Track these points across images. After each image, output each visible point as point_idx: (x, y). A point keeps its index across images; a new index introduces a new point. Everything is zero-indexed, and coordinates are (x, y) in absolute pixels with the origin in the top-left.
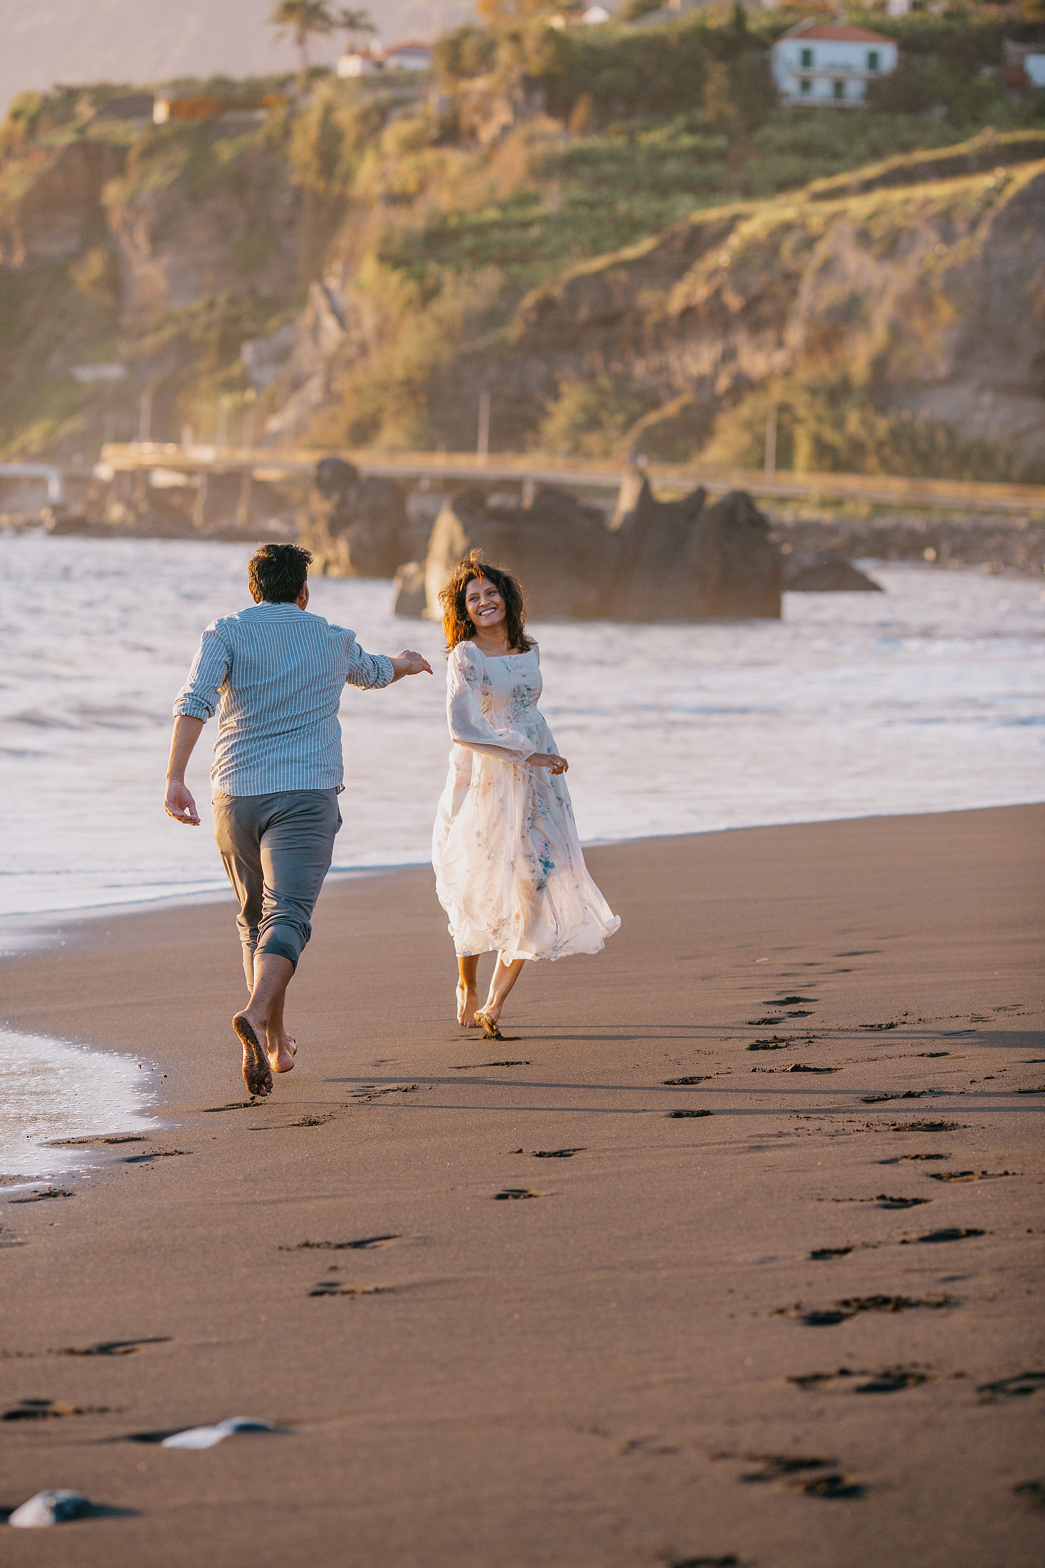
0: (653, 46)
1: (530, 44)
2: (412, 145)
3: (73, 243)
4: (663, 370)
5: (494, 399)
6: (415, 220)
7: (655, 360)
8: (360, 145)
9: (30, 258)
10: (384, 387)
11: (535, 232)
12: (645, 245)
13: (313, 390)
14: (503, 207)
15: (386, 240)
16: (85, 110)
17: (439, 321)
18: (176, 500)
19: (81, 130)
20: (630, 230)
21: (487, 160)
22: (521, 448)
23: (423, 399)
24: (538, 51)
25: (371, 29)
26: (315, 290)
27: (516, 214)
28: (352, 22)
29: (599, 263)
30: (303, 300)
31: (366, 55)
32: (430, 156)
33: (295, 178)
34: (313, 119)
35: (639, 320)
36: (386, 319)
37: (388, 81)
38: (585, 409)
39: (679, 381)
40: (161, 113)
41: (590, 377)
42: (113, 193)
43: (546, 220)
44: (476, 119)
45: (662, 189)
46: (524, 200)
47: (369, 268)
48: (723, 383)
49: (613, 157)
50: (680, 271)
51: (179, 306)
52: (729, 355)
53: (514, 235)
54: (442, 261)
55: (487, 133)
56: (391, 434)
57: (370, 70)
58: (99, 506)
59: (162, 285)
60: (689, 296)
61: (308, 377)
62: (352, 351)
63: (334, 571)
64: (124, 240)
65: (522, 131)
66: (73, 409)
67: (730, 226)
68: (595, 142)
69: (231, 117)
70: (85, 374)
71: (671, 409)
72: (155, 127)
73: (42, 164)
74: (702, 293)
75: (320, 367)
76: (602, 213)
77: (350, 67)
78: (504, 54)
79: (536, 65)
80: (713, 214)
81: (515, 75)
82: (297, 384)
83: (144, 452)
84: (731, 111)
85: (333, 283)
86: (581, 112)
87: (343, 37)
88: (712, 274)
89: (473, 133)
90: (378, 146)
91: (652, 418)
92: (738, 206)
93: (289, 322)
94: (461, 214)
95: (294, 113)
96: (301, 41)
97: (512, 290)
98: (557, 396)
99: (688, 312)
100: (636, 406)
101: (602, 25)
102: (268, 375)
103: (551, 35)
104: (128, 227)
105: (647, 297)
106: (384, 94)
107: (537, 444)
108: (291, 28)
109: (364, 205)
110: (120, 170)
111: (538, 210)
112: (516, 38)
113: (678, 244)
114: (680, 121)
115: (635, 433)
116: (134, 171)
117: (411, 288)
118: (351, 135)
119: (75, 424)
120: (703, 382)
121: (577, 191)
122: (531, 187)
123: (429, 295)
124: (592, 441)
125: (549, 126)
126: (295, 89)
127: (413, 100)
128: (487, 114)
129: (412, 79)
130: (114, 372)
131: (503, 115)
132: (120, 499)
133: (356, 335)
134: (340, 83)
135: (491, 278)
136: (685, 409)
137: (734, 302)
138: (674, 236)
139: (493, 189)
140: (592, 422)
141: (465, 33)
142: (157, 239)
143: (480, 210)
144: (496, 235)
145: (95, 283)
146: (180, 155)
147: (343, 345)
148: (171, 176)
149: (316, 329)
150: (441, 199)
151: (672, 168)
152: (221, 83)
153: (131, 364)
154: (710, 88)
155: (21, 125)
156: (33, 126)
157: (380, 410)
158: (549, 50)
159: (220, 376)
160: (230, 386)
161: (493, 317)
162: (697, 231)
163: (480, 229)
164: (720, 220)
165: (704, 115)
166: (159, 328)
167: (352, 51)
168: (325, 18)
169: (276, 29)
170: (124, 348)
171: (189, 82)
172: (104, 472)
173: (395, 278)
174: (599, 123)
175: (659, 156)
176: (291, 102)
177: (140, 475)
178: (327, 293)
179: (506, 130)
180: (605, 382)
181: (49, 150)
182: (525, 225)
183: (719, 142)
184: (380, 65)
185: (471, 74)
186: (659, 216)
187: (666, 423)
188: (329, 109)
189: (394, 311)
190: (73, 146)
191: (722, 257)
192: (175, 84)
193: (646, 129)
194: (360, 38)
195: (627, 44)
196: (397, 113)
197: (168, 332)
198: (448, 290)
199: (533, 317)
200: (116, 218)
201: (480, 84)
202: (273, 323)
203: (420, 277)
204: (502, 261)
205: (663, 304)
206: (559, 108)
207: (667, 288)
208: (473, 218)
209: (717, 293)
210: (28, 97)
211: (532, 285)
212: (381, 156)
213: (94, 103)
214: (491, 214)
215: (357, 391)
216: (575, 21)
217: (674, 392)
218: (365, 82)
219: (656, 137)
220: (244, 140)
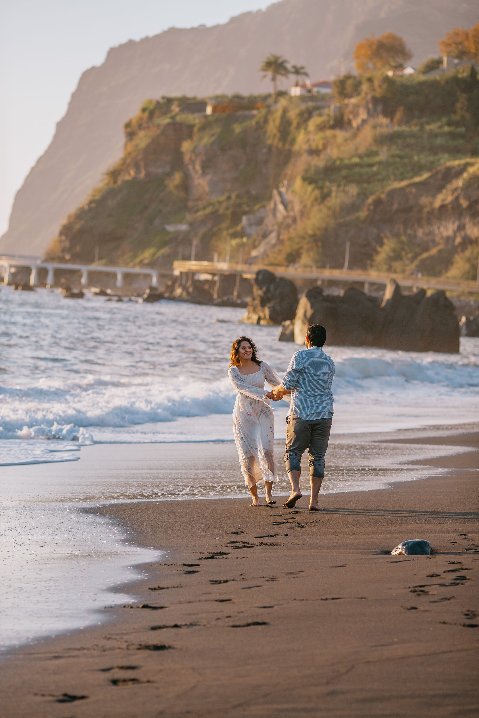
0: (433, 85)
1: (376, 83)
2: (321, 128)
3: (168, 169)
4: (430, 233)
5: (351, 246)
6: (320, 162)
7: (427, 229)
8: (298, 127)
9: (147, 175)
10: (302, 238)
11: (375, 169)
12: (425, 176)
13: (272, 238)
14: (361, 157)
15: (307, 171)
16: (175, 108)
17: (329, 208)
18: (206, 287)
19: (173, 118)
20: (419, 169)
21: (355, 135)
22: (364, 268)
23: (320, 244)
24: (380, 86)
25: (306, 74)
26: (275, 192)
27: (366, 160)
28: (297, 71)
29: (404, 183)
30: (270, 197)
31: (304, 86)
32: (329, 133)
33: (269, 142)
34: (278, 115)
35: (420, 211)
36: (305, 206)
37: (312, 98)
38: (394, 250)
39: (438, 239)
40: (209, 110)
41: (397, 236)
42: (186, 146)
43: (380, 163)
44: (351, 117)
45: (434, 150)
46: (370, 154)
47: (298, 183)
48: (458, 240)
49: (412, 135)
50: (440, 189)
51: (214, 199)
52: (461, 228)
53: (364, 170)
54: (331, 181)
55: (355, 124)
56: (305, 259)
57: (305, 93)
58: (171, 289)
59: (207, 189)
60: (443, 200)
61: (271, 232)
62: (289, 221)
63: (262, 322)
64: (190, 167)
65: (372, 122)
66: (165, 244)
67: (464, 168)
68: (405, 128)
69: (240, 113)
70: (170, 228)
71: (434, 251)
72: (206, 117)
73: (154, 132)
74: (450, 199)
75: (276, 227)
76: (406, 161)
77: (296, 91)
78: (365, 87)
79: (379, 93)
80: (456, 163)
81: (369, 97)
82: (265, 236)
83: (193, 265)
84: (468, 116)
85: (283, 190)
86: (398, 115)
87: (293, 78)
88: (456, 189)
89: (349, 123)
90: (306, 128)
91: (425, 255)
92: (468, 160)
93: (264, 207)
94: (341, 159)
95: (269, 112)
96: (274, 79)
97: (363, 195)
98: (382, 244)
99: (443, 207)
100: (418, 250)
101: (411, 75)
102: (253, 231)
103: (387, 79)
104: (193, 162)
105: (424, 200)
106: (310, 104)
107: (372, 266)
108: (270, 74)
109: (299, 154)
110: (190, 136)
111: (377, 159)
112: (370, 80)
113: (440, 176)
114: (444, 120)
115: (416, 262)
116: (196, 137)
117: (317, 192)
118: (295, 123)
119: (165, 250)
120: (448, 239)
121: (395, 150)
122: (374, 148)
123: (325, 196)
124: (397, 265)
125: (384, 120)
126: (270, 101)
127: (323, 107)
128: (356, 115)
129: (323, 98)
130: (184, 227)
131: (363, 115)
132: (180, 285)
133: (291, 214)
134: (291, 98)
135: (353, 190)
136: (440, 251)
137: (464, 203)
138: (438, 172)
139: (356, 149)
140: (397, 256)
141: (348, 77)
142: (205, 167)
143: (350, 159)
144: (357, 169)
145: (177, 187)
146: (217, 130)
147: (285, 218)
148: (213, 139)
149: (275, 210)
150: (333, 153)
151: (439, 141)
152: (237, 97)
153: (191, 224)
154: (458, 105)
155: (146, 114)
156: (152, 114)
157: (301, 248)
158: (385, 86)
159: (231, 231)
160: (234, 235)
161: (353, 208)
162: (449, 169)
163: (350, 167)
164: (459, 165)
165: (456, 117)
166: (204, 208)
167: (297, 85)
168: (285, 69)
169: (263, 73)
170: (189, 217)
171: (223, 97)
172: (177, 273)
173: (310, 188)
174: (407, 120)
175: (434, 135)
176: (268, 107)
177: (190, 275)
178: (280, 194)
179: (364, 121)
180: (404, 238)
181: (158, 126)
182: (371, 165)
183: (462, 130)
184: (309, 91)
185: (350, 97)
186: (432, 163)
187: (431, 258)
188: (285, 111)
189: (309, 203)
190: (169, 124)
191: (460, 183)
192: (217, 97)
193: (428, 123)
194: (301, 79)
195: (421, 84)
196: (315, 113)
197: (209, 210)
198: (333, 194)
199: (372, 207)
200: (187, 158)
201: (353, 101)
202: (257, 207)
203: (321, 188)
204: (359, 182)
205: (431, 203)
206: (389, 113)
207: (434, 196)
208: (347, 162)
209: (457, 199)
210: (150, 101)
211: (372, 193)
212: (307, 133)
213: (179, 106)
214: (356, 160)
215: (290, 239)
216: (399, 73)
217: (435, 244)
218: (302, 98)
219: (433, 127)
220: (245, 124)
